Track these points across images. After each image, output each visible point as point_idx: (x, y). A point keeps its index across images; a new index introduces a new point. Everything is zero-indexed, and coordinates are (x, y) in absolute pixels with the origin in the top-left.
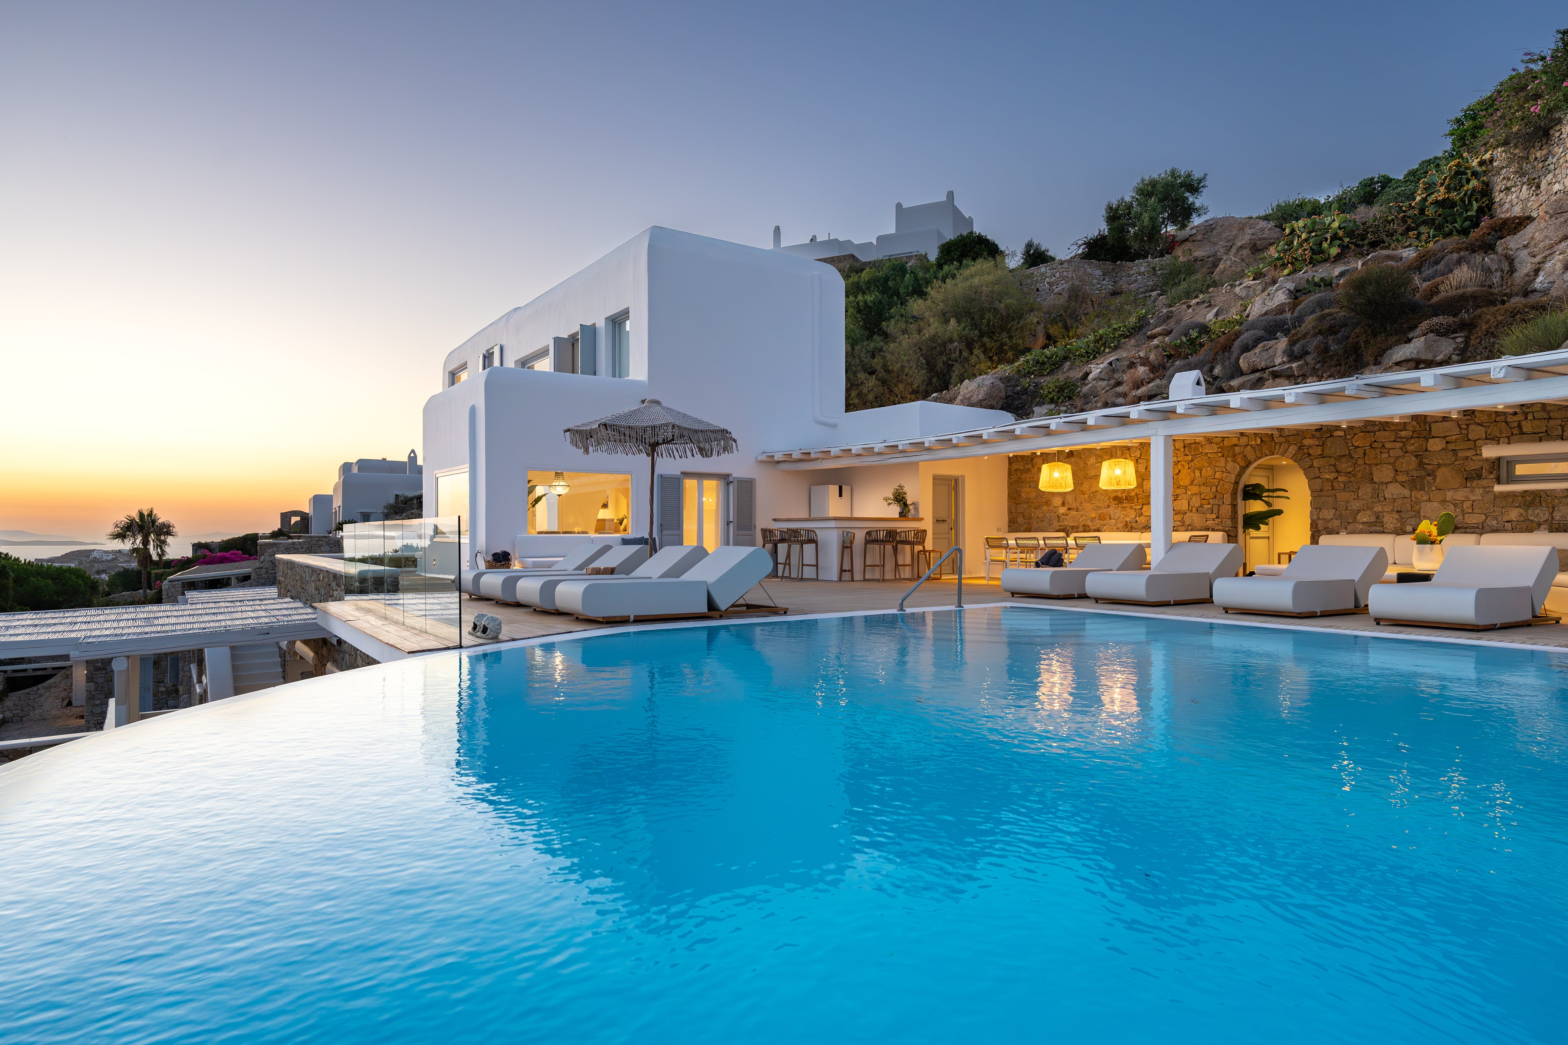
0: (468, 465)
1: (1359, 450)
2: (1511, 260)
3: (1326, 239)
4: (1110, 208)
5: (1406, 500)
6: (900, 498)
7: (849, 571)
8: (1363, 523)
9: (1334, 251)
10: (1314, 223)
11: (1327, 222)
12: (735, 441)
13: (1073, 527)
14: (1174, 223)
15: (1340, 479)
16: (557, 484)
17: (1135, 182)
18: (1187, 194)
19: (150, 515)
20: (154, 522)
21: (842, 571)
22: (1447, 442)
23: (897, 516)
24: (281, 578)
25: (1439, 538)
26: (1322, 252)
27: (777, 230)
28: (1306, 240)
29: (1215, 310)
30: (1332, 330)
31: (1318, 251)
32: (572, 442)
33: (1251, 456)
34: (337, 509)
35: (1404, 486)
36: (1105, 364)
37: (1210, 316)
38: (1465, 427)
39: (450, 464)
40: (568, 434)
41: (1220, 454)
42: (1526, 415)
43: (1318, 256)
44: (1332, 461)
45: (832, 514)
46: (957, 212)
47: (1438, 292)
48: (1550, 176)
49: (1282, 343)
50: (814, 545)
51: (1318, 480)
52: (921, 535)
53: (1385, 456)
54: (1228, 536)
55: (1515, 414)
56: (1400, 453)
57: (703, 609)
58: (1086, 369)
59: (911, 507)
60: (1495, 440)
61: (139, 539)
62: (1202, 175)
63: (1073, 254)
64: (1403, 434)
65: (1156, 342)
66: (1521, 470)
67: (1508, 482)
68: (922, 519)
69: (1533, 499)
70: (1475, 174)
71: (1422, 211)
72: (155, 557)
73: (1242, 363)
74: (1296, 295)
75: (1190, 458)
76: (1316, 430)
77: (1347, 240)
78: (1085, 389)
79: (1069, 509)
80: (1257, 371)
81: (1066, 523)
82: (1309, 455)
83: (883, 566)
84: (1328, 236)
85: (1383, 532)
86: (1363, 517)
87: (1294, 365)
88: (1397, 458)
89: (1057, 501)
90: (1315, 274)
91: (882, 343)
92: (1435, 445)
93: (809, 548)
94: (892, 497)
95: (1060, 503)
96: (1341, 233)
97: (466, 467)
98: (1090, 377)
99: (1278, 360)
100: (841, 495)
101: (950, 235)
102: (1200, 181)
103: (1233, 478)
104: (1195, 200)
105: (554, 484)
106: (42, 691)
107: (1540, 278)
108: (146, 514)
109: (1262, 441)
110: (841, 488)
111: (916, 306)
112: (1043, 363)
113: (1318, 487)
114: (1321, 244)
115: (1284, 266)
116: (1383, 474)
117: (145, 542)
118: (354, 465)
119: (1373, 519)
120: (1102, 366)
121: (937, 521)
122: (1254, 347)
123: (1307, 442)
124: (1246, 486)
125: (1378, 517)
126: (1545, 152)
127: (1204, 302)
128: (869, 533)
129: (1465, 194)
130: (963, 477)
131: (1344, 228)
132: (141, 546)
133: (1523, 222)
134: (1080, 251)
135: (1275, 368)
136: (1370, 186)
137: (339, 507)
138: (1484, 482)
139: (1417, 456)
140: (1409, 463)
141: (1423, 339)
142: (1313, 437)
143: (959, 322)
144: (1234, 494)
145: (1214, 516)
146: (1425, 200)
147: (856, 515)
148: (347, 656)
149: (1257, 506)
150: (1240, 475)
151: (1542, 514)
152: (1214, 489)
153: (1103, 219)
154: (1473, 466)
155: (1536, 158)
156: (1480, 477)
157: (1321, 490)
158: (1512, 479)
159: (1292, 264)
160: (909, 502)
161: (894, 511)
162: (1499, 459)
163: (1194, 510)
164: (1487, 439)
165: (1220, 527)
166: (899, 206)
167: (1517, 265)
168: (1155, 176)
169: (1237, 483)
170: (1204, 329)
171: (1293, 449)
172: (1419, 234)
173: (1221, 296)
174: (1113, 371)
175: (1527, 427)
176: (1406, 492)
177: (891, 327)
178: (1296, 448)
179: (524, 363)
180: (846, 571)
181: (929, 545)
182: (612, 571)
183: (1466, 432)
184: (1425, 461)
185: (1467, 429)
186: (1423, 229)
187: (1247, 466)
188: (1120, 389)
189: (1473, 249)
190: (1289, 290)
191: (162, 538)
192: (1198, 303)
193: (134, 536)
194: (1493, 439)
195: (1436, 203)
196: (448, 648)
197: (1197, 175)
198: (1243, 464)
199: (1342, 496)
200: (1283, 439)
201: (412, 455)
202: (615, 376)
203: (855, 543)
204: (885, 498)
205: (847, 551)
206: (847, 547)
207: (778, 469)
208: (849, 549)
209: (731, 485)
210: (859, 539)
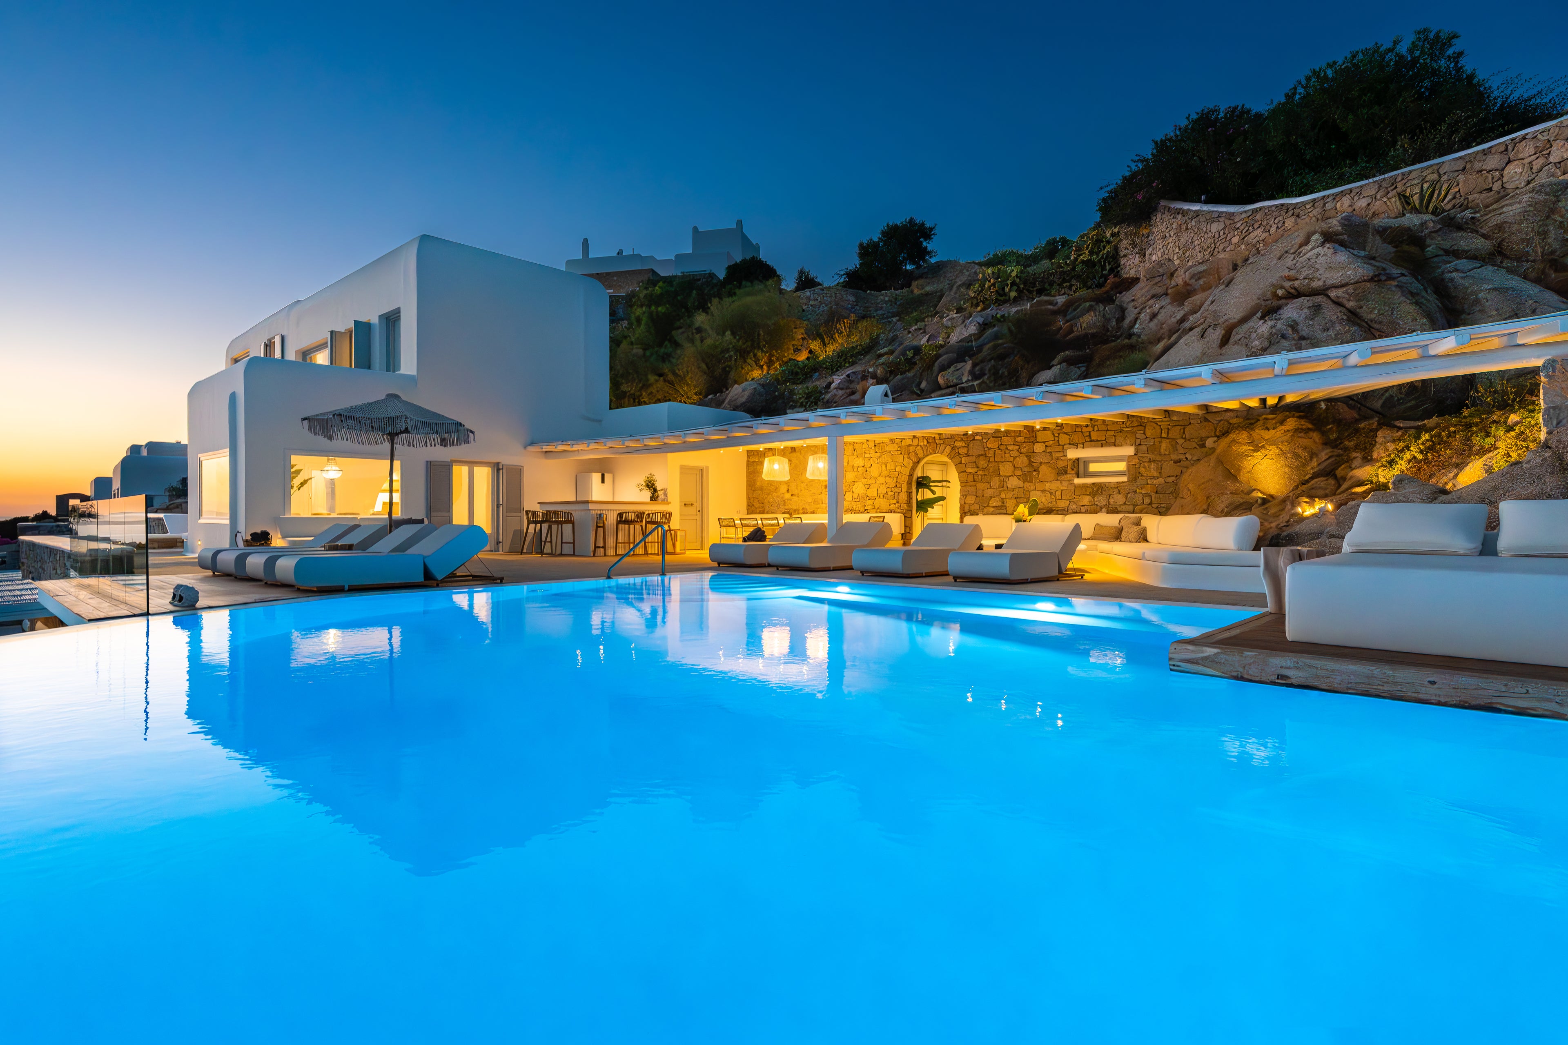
0: (229, 450)
1: (992, 451)
2: (1123, 310)
3: (1008, 285)
4: (861, 246)
5: (1020, 489)
6: (650, 485)
7: (602, 548)
8: (993, 507)
9: (1013, 294)
10: (999, 270)
11: (1009, 271)
12: (472, 432)
13: (795, 511)
14: (913, 262)
15: (978, 473)
16: (329, 468)
17: (882, 226)
18: (922, 240)
21: (596, 547)
22: (1046, 446)
23: (647, 500)
25: (1029, 518)
26: (1005, 294)
27: (585, 243)
28: (994, 285)
29: (927, 336)
30: (1002, 357)
31: (1001, 293)
32: (310, 429)
33: (921, 455)
34: (116, 491)
35: (1019, 479)
36: (844, 376)
37: (924, 340)
38: (1056, 435)
39: (212, 448)
41: (899, 452)
42: (1093, 426)
43: (1002, 299)
44: (974, 459)
45: (593, 498)
46: (745, 238)
47: (1072, 332)
48: (1151, 249)
49: (968, 365)
50: (571, 525)
51: (965, 474)
52: (668, 515)
53: (1007, 455)
54: (905, 517)
55: (1087, 426)
56: (1017, 454)
57: (421, 579)
58: (829, 379)
59: (660, 493)
60: (1075, 445)
62: (933, 226)
63: (836, 283)
64: (1019, 439)
65: (883, 359)
66: (1093, 467)
67: (1085, 476)
68: (670, 503)
69: (1097, 489)
70: (1109, 242)
71: (1074, 269)
73: (941, 380)
74: (984, 327)
75: (878, 455)
76: (964, 435)
77: (1022, 286)
78: (828, 396)
79: (792, 495)
80: (951, 386)
81: (790, 506)
82: (959, 454)
84: (1009, 282)
85: (1006, 514)
86: (994, 503)
87: (975, 383)
88: (1015, 458)
89: (783, 489)
90: (998, 311)
91: (671, 350)
92: (1039, 448)
93: (567, 528)
94: (644, 485)
95: (786, 490)
96: (1017, 280)
97: (227, 451)
98: (833, 386)
99: (964, 379)
100: (603, 482)
101: (738, 257)
102: (931, 229)
103: (907, 471)
104: (928, 245)
105: (326, 468)
107: (1137, 326)
109: (928, 442)
110: (603, 476)
111: (700, 319)
112: (797, 374)
113: (964, 479)
114: (1003, 289)
115: (977, 305)
116: (1006, 469)
118: (143, 448)
119: (1000, 504)
120: (841, 377)
121: (684, 504)
122: (949, 367)
123: (958, 444)
124: (918, 478)
125: (1003, 503)
126: (1148, 231)
127: (920, 329)
128: (620, 515)
129: (1102, 258)
130: (707, 468)
131: (1020, 277)
133: (1135, 281)
134: (842, 280)
135: (962, 385)
136: (1053, 244)
137: (118, 489)
138: (1068, 477)
139: (1027, 456)
140: (1022, 461)
141: (1058, 367)
142: (962, 440)
143: (733, 334)
144: (909, 484)
145: (895, 501)
146: (1076, 259)
147: (616, 500)
149: (927, 494)
150: (913, 469)
151: (1101, 500)
152: (895, 479)
153: (856, 254)
154: (1061, 464)
155: (1143, 235)
156: (1066, 472)
157: (967, 482)
158: (1087, 474)
159: (983, 303)
160: (658, 488)
161: (646, 495)
162: (1078, 459)
163: (881, 496)
164: (1070, 444)
165: (899, 510)
166: (695, 229)
167: (1126, 314)
168: (898, 223)
169: (911, 475)
170: (917, 350)
171: (948, 449)
172: (1071, 285)
173: (932, 323)
174: (851, 382)
175: (1094, 436)
176: (1021, 484)
177: (678, 335)
178: (950, 448)
179: (306, 354)
180: (599, 547)
181: (675, 524)
182: (350, 547)
183: (1057, 439)
184: (1032, 460)
185: (1058, 437)
186: (1074, 282)
187: (918, 462)
188: (853, 397)
189: (1099, 300)
190: (978, 323)
192: (916, 329)
194: (1073, 444)
195: (1083, 262)
196: (134, 616)
197: (928, 225)
198: (915, 460)
199: (980, 486)
200: (942, 442)
202: (388, 370)
203: (607, 523)
204: (638, 485)
205: (600, 530)
206: (600, 527)
207: (546, 458)
208: (602, 529)
209: (501, 471)
210: (611, 519)
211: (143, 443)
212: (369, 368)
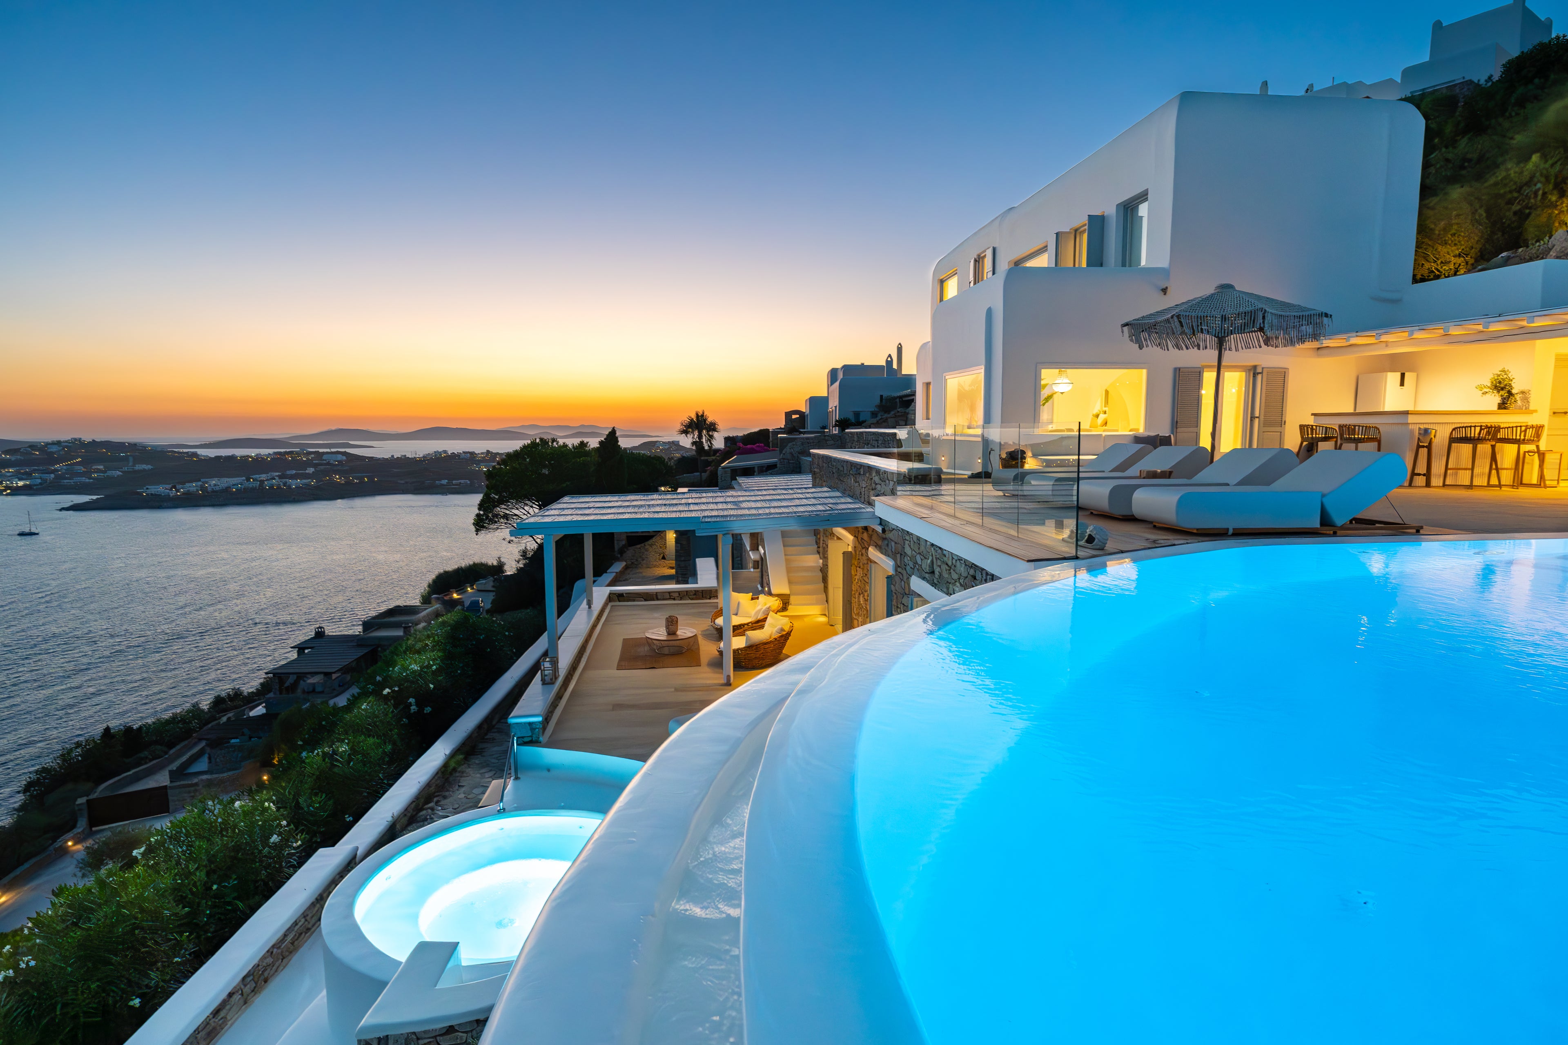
0: (983, 367)
6: (1501, 386)
7: (1424, 475)
16: (1060, 381)
19: (702, 416)
20: (705, 420)
21: (1414, 474)
23: (1495, 408)
24: (816, 470)
34: (834, 408)
39: (962, 365)
40: (1126, 329)
45: (1388, 408)
46: (1529, 16)
50: (1376, 443)
52: (1533, 431)
59: (1518, 397)
61: (696, 433)
68: (1535, 411)
72: (706, 448)
83: (1472, 469)
93: (1369, 447)
94: (1489, 385)
100: (1402, 384)
101: (1514, 49)
105: (1057, 382)
106: (647, 547)
108: (700, 415)
110: (1403, 376)
117: (700, 437)
118: (839, 370)
121: (1554, 413)
128: (1455, 430)
132: (697, 440)
137: (836, 407)
143: (1544, 157)
148: (893, 544)
160: (1514, 390)
161: (1492, 402)
166: (1436, 25)
180: (1419, 475)
181: (1546, 441)
191: (711, 433)
193: (693, 432)
201: (889, 359)
202: (1124, 265)
203: (1435, 442)
204: (1480, 387)
205: (1423, 452)
206: (1423, 447)
207: (1319, 356)
208: (1426, 450)
209: (1259, 377)
210: (1441, 436)
211: (839, 366)
212: (1101, 265)
